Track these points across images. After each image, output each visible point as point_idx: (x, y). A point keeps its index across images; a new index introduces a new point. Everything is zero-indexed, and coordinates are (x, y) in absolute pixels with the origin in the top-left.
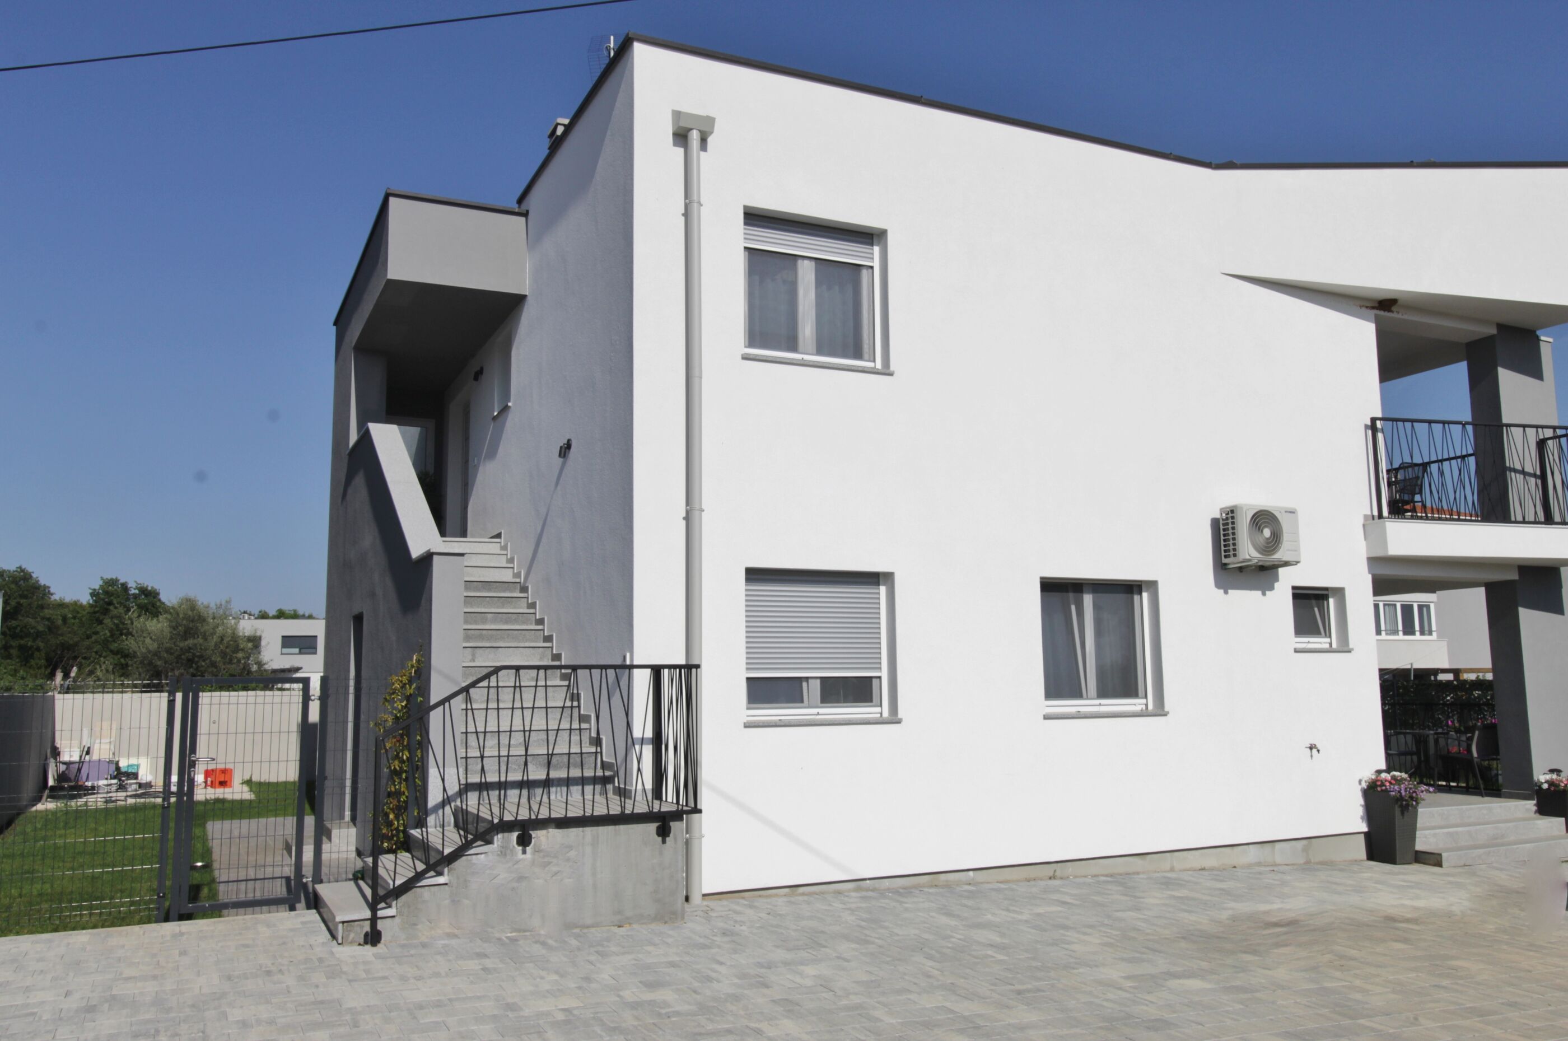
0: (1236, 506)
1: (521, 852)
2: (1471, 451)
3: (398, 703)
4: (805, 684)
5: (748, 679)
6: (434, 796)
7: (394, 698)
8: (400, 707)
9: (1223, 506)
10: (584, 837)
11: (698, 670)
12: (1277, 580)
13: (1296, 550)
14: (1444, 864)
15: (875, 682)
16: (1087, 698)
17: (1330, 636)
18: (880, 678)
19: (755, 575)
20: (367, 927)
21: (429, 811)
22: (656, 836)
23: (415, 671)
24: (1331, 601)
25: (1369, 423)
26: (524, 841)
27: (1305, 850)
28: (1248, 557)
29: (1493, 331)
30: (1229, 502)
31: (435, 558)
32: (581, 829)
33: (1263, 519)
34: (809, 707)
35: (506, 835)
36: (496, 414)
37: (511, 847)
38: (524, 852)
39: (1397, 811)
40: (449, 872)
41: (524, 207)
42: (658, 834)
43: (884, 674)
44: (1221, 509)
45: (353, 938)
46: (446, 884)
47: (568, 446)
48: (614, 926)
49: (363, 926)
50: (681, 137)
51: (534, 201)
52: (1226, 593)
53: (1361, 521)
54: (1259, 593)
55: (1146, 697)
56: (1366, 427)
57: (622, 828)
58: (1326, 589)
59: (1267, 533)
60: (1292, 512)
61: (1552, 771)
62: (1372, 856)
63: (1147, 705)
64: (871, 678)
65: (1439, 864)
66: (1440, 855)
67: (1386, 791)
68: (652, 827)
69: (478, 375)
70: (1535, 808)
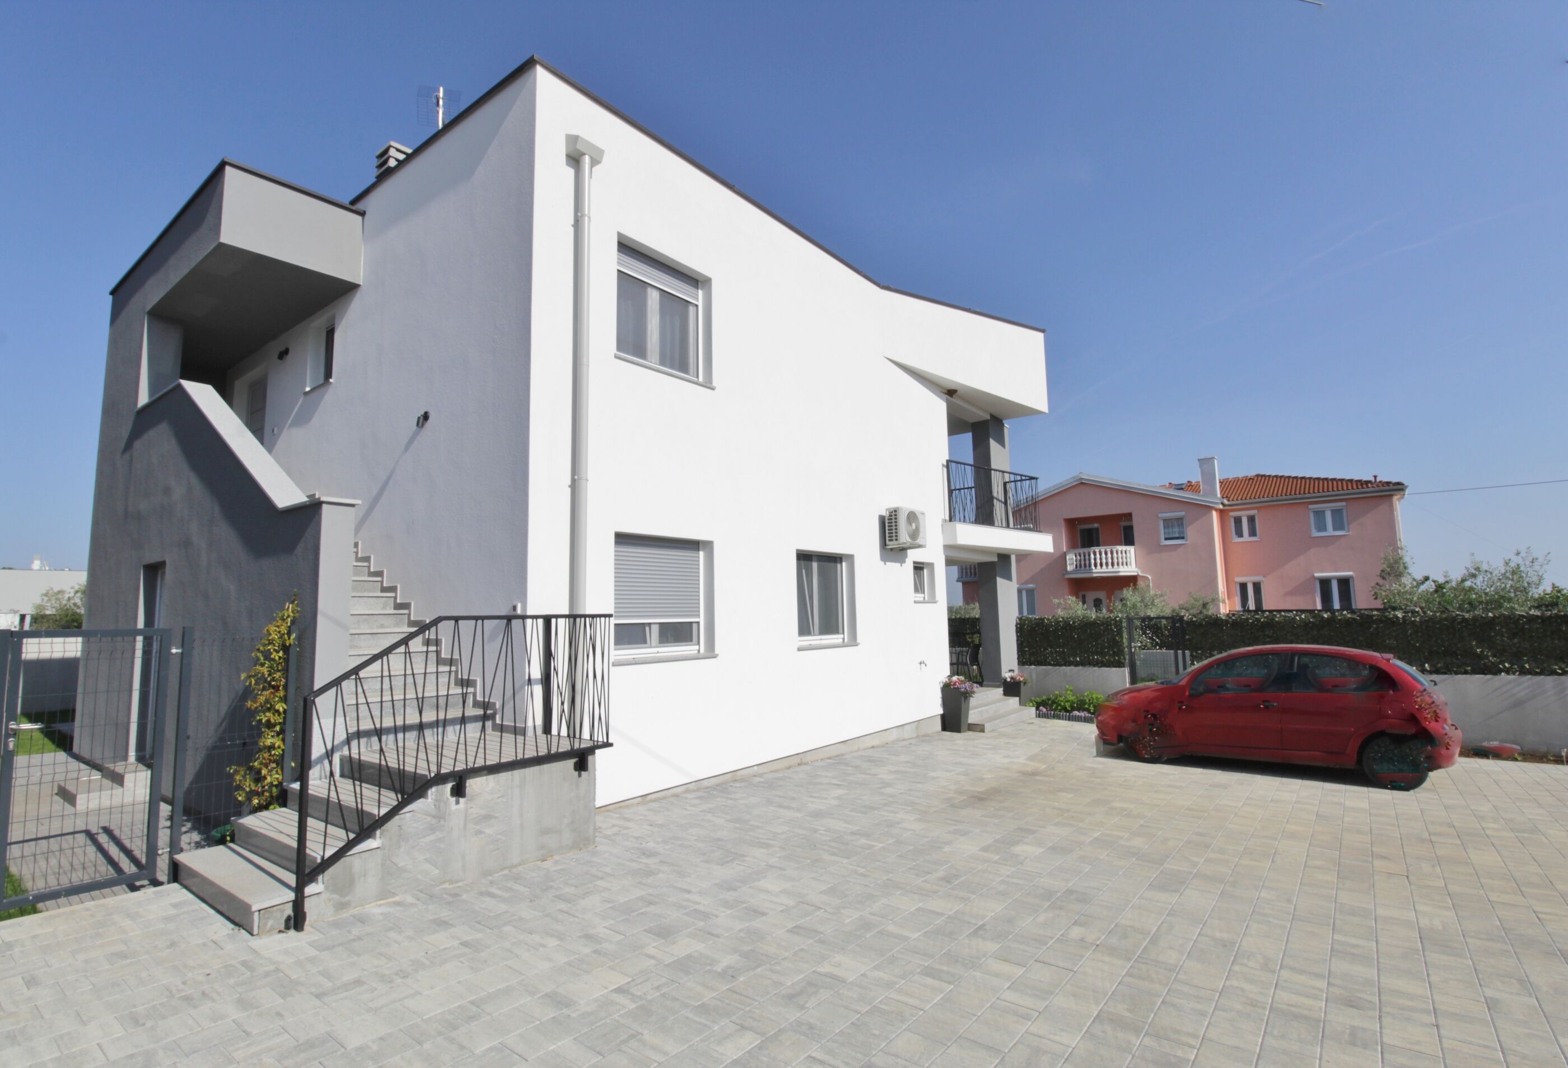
0: (898, 508)
1: (454, 803)
2: (973, 486)
3: (274, 654)
4: (647, 629)
5: (616, 625)
6: (317, 749)
7: (269, 650)
8: (277, 658)
9: (888, 507)
10: (512, 780)
11: (611, 618)
12: (907, 557)
13: (925, 538)
14: (986, 730)
15: (695, 626)
16: (814, 635)
17: (924, 593)
18: (698, 623)
19: (622, 539)
20: (289, 911)
21: (312, 764)
22: (574, 771)
23: (291, 621)
24: (925, 571)
25: (945, 464)
26: (459, 791)
27: (917, 728)
28: (905, 541)
29: (988, 417)
30: (893, 505)
31: (324, 506)
32: (510, 773)
33: (912, 517)
34: (651, 647)
35: (440, 787)
36: (308, 389)
37: (445, 799)
38: (457, 803)
39: (963, 699)
40: (381, 834)
41: (360, 206)
42: (576, 769)
43: (702, 620)
44: (887, 510)
45: (272, 926)
46: (378, 848)
47: (426, 417)
48: (538, 861)
49: (284, 910)
50: (574, 159)
51: (372, 203)
52: (885, 564)
53: (940, 522)
54: (899, 564)
55: (843, 633)
56: (943, 465)
57: (546, 767)
58: (922, 563)
59: (914, 526)
60: (923, 514)
61: (1010, 671)
62: (945, 728)
63: (844, 639)
64: (691, 623)
65: (982, 731)
66: (984, 725)
67: (958, 688)
68: (570, 763)
69: (283, 354)
70: (1002, 692)
